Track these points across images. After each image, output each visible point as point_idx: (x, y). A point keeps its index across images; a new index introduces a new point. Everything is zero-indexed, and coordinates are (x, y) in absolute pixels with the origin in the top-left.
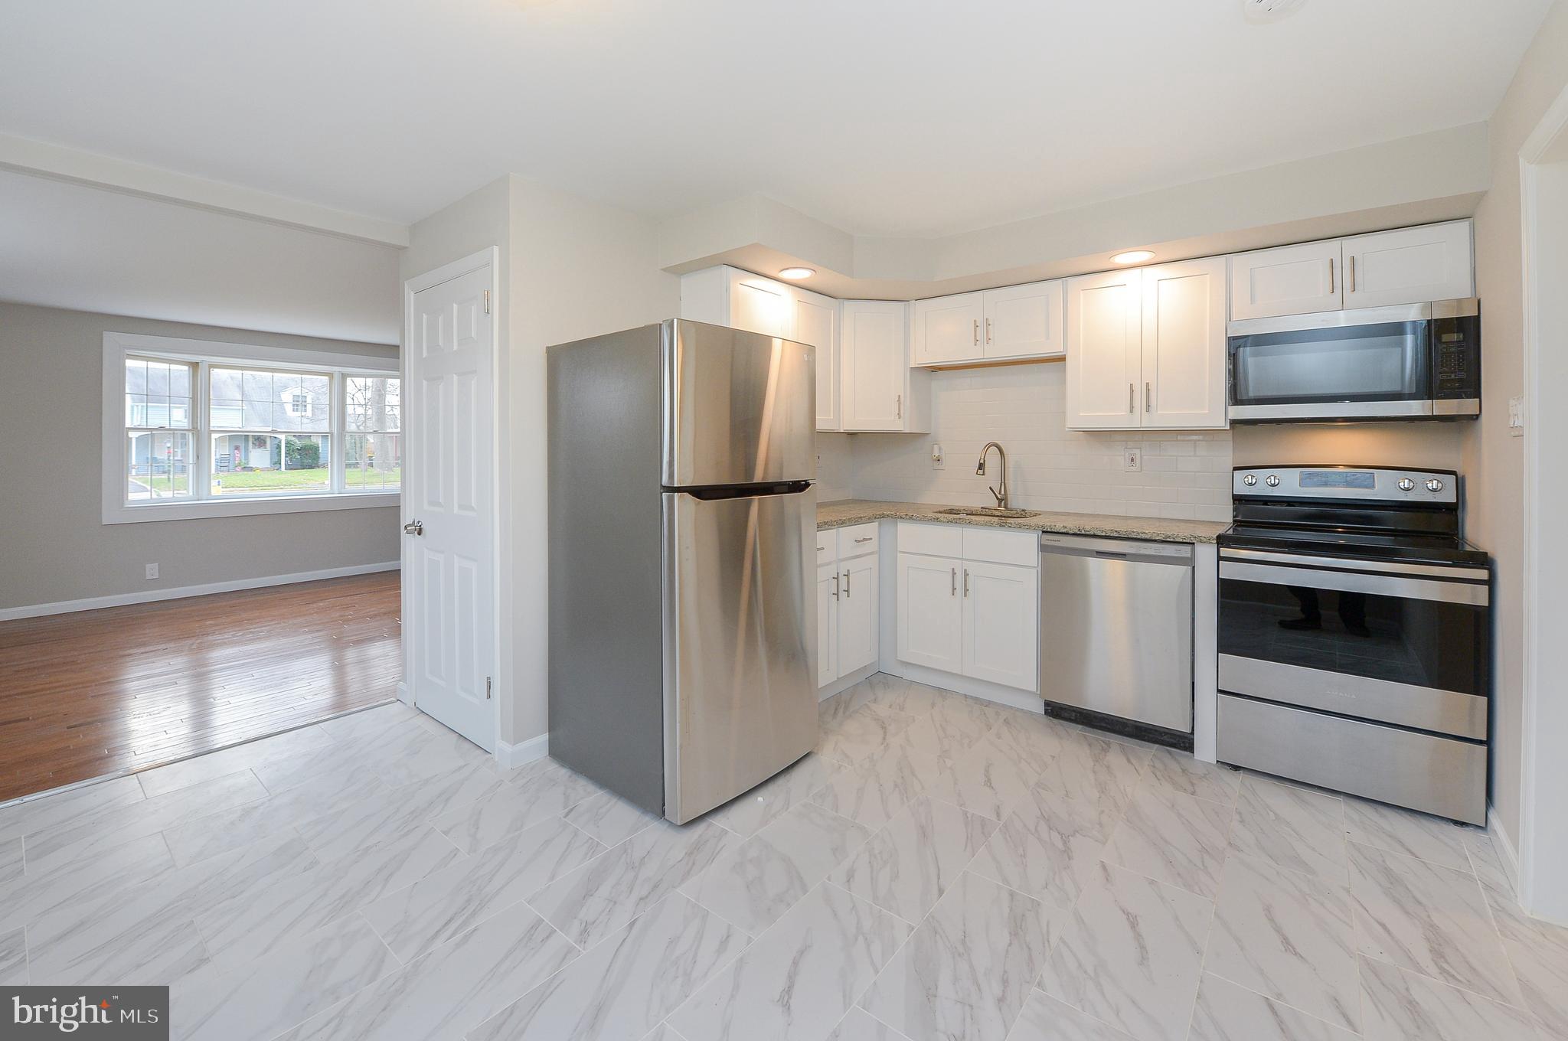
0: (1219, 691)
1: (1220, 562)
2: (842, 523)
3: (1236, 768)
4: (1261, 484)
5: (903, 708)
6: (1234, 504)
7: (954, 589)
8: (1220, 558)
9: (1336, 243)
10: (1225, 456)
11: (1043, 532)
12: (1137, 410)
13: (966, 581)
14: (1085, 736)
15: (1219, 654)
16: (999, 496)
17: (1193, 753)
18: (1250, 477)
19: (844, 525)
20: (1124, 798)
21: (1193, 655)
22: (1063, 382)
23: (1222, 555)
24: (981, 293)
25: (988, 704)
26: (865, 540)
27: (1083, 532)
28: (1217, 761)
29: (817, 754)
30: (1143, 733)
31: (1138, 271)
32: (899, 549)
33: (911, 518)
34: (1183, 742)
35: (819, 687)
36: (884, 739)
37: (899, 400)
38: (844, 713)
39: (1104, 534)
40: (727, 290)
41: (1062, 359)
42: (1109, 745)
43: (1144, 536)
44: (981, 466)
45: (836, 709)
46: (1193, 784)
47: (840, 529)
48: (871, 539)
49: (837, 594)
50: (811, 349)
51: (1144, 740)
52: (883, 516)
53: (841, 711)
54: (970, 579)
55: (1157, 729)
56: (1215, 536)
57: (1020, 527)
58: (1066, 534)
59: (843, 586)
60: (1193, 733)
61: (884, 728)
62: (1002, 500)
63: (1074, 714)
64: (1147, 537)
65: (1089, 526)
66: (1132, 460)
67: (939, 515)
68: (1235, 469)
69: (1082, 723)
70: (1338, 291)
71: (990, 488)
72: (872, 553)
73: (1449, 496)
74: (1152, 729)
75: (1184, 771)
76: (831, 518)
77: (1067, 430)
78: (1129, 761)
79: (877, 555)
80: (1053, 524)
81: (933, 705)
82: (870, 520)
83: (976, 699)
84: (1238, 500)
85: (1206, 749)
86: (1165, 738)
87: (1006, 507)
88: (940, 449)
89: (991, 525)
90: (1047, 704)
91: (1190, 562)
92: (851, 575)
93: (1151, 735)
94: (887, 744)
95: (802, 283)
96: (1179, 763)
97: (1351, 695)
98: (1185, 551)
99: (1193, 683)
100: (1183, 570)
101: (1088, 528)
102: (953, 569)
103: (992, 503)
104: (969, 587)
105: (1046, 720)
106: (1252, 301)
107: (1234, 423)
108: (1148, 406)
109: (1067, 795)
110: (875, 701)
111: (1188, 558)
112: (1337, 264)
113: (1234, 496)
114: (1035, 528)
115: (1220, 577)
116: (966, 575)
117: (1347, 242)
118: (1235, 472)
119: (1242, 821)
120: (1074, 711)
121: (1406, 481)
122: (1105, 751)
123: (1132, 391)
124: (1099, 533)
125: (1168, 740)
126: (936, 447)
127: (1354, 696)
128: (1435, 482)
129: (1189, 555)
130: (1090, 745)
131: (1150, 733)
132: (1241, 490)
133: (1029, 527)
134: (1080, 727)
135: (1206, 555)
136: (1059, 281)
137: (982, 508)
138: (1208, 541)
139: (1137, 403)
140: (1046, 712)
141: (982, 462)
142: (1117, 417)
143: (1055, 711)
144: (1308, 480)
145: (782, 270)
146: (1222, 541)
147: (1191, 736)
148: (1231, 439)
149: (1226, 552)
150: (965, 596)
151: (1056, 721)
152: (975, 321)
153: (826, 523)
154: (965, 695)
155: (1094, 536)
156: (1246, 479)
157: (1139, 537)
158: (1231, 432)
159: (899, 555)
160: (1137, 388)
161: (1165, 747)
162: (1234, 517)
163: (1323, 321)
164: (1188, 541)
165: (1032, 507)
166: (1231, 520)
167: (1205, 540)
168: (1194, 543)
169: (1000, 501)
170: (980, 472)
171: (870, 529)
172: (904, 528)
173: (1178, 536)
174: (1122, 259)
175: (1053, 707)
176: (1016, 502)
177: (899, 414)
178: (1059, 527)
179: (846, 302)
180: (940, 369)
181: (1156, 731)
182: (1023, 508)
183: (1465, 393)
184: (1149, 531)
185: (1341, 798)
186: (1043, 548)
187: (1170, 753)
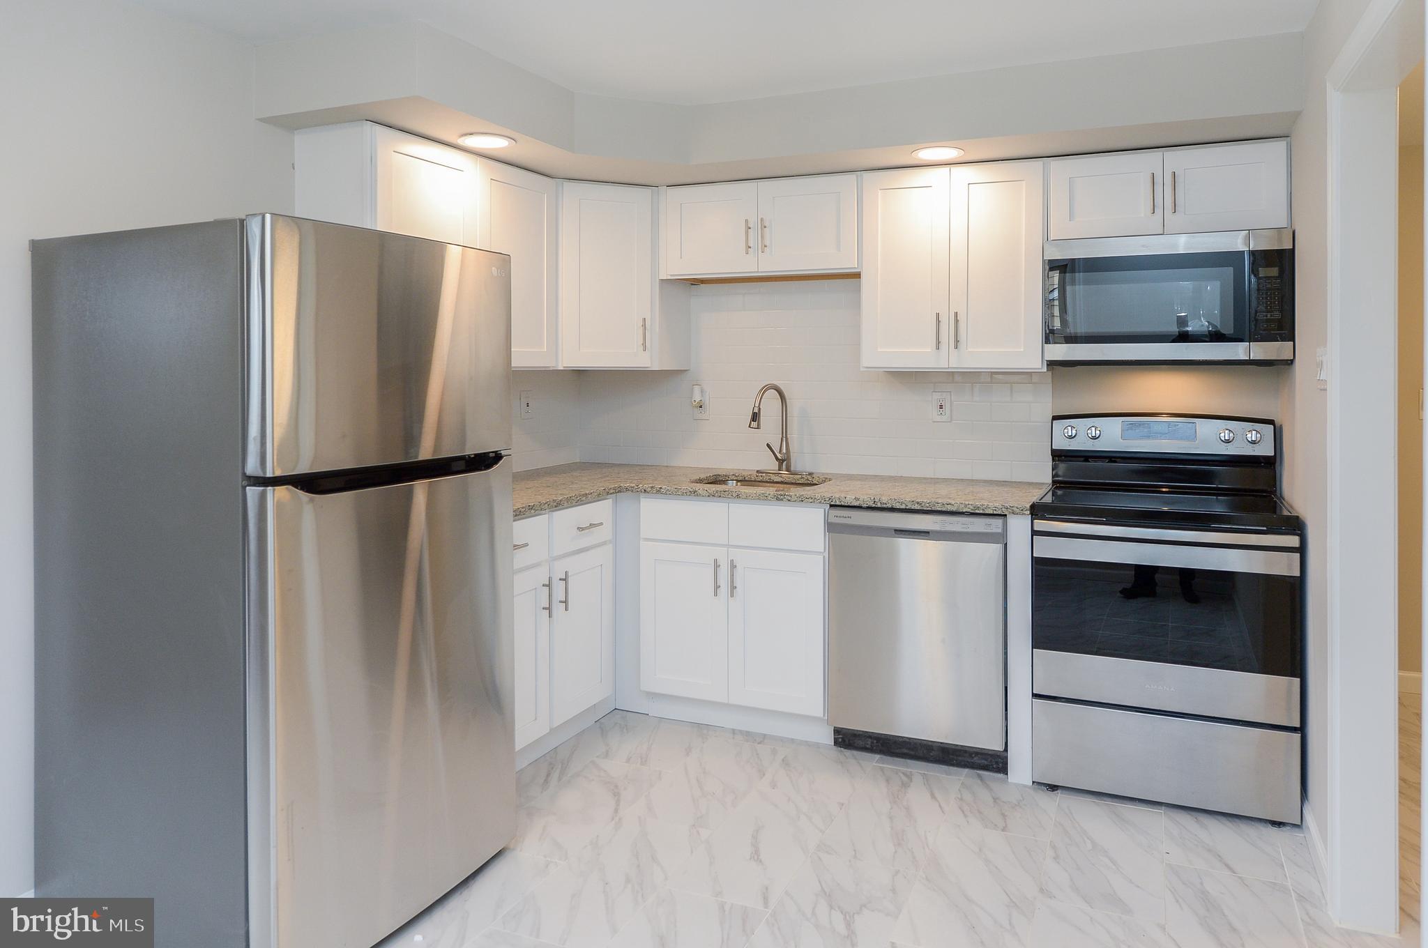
0: (1035, 696)
1: (1034, 537)
2: (557, 505)
3: (1053, 788)
4: (1080, 437)
5: (646, 761)
6: (1053, 460)
7: (717, 587)
8: (1034, 533)
9: (1157, 154)
10: (1041, 404)
11: (831, 506)
12: (944, 346)
13: (732, 575)
14: (882, 769)
15: (1034, 650)
16: (779, 456)
17: (1007, 774)
18: (1070, 428)
19: (561, 507)
20: (924, 848)
21: (1006, 653)
22: (857, 305)
23: (1035, 529)
24: (752, 184)
25: (763, 739)
26: (592, 526)
27: (879, 505)
28: (1033, 782)
29: (514, 849)
30: (951, 756)
31: (945, 170)
32: (642, 536)
33: (659, 491)
34: (995, 763)
35: (517, 750)
36: (616, 811)
37: (644, 326)
38: (560, 779)
39: (903, 507)
40: (373, 160)
41: (857, 276)
42: (909, 776)
43: (950, 508)
44: (755, 417)
45: (548, 775)
46: (1004, 815)
47: (554, 513)
48: (601, 524)
49: (549, 609)
50: (504, 260)
51: (953, 765)
52: (619, 490)
53: (555, 775)
54: (739, 572)
55: (967, 749)
56: (1028, 506)
57: (802, 500)
58: (859, 507)
59: (559, 594)
60: (1006, 750)
61: (616, 795)
62: (784, 461)
63: (869, 741)
64: (954, 509)
65: (887, 496)
66: (941, 407)
67: (698, 486)
68: (1055, 418)
69: (881, 752)
70: (1159, 211)
71: (768, 445)
72: (604, 543)
73: (1266, 450)
74: (961, 750)
75: (995, 799)
76: (540, 498)
77: (862, 369)
78: (933, 796)
79: (610, 547)
80: (843, 495)
81: (688, 751)
82: (599, 497)
83: (748, 735)
84: (1058, 455)
85: (1021, 770)
86: (976, 760)
87: (788, 469)
88: (702, 391)
89: (764, 498)
90: (837, 731)
91: (1001, 539)
92: (570, 579)
93: (960, 758)
94: (620, 819)
95: (496, 154)
96: (991, 790)
97: (1170, 689)
98: (995, 525)
99: (1006, 688)
100: (996, 548)
101: (884, 499)
102: (716, 561)
103: (770, 464)
104: (738, 583)
105: (836, 752)
106: (1071, 217)
107: (1052, 364)
108: (957, 341)
109: (855, 857)
110: (607, 755)
111: (998, 533)
112: (1158, 180)
113: (1053, 451)
114: (821, 501)
115: (1034, 555)
116: (733, 566)
117: (1170, 154)
118: (1054, 422)
119: (1056, 858)
120: (870, 737)
121: (1227, 432)
122: (905, 786)
123: (938, 321)
124: (898, 506)
125: (979, 762)
126: (697, 389)
127: (1172, 689)
128: (1253, 432)
129: (1000, 531)
130: (888, 781)
131: (960, 756)
132: (1061, 444)
133: (813, 500)
134: (877, 757)
135: (1020, 527)
136: (852, 178)
137: (758, 471)
138: (1021, 512)
139: (944, 338)
140: (836, 743)
141: (756, 410)
142: (921, 356)
143: (847, 740)
144: (1130, 431)
145: (466, 135)
146: (1037, 511)
147: (1005, 754)
148: (1050, 380)
149: (1041, 525)
150: (732, 595)
151: (848, 753)
152: (747, 221)
153: (531, 508)
154: (733, 730)
155: (892, 510)
156: (1066, 430)
157: (944, 509)
158: (1050, 373)
159: (642, 543)
160: (943, 319)
161: (976, 771)
162: (1053, 477)
163: (1143, 246)
164: (999, 512)
165: (822, 468)
166: (1050, 480)
167: (1018, 511)
168: (1006, 515)
169: (781, 461)
170: (754, 424)
171: (600, 510)
172: (649, 506)
173: (988, 507)
174: (927, 155)
175: (844, 734)
176: (802, 463)
177: (644, 345)
178: (850, 500)
179: (567, 184)
180: (703, 281)
181: (966, 752)
182: (809, 470)
183: (1280, 335)
184: (957, 499)
185: (1162, 810)
186: (831, 527)
187: (980, 776)
